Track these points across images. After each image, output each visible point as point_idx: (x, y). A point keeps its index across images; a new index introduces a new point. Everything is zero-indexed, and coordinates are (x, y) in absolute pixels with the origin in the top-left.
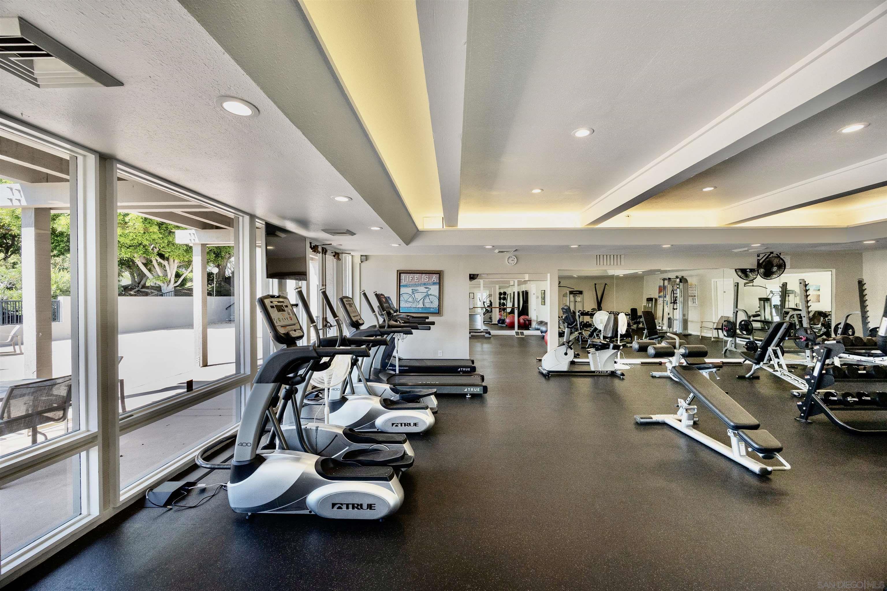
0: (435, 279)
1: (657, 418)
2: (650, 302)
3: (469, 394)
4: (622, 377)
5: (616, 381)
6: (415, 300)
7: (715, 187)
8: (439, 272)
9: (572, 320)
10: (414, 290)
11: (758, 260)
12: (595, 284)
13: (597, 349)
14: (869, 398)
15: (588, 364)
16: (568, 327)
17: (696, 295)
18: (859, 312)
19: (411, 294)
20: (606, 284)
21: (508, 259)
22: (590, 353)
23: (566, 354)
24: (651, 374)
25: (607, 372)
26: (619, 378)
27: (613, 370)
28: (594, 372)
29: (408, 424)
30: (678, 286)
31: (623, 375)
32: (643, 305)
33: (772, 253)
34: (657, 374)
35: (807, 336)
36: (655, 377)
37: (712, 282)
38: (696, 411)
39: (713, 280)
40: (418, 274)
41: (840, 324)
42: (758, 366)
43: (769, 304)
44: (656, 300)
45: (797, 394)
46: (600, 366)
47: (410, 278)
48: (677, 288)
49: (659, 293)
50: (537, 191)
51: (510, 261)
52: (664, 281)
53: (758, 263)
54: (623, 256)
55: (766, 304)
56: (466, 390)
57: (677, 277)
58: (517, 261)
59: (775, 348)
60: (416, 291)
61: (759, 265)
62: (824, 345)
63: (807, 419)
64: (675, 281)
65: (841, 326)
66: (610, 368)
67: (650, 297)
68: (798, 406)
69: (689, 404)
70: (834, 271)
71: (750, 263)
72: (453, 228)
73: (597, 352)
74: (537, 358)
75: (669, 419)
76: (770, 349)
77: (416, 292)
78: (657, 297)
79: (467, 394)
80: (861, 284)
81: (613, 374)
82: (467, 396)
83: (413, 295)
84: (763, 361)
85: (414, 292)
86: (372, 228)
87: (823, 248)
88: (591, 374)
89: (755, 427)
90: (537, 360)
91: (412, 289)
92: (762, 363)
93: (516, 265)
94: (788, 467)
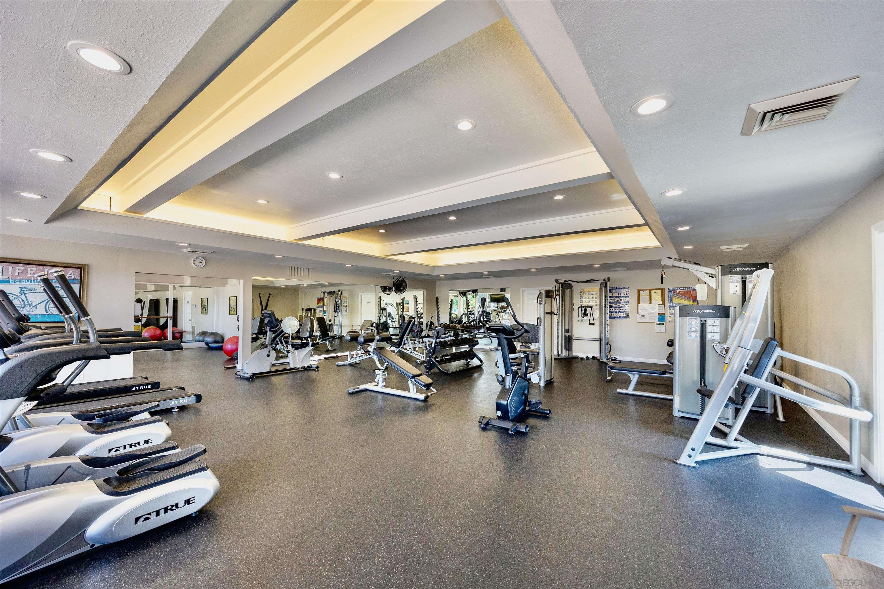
0: (72, 275)
1: (362, 387)
2: (309, 312)
3: (177, 407)
4: (317, 369)
5: (313, 373)
6: (26, 303)
7: (386, 231)
8: (80, 266)
9: (275, 324)
10: (26, 288)
11: (393, 281)
12: (260, 294)
13: (296, 349)
14: (450, 357)
15: (288, 363)
16: (270, 331)
17: (348, 305)
18: (436, 315)
19: (19, 295)
20: (270, 294)
21: (194, 260)
22: (290, 352)
23: (268, 356)
24: (337, 364)
25: (304, 367)
26: (315, 370)
27: (309, 365)
28: (293, 369)
29: (136, 444)
30: (340, 298)
31: (318, 367)
32: (299, 314)
33: (400, 277)
34: (341, 363)
35: (417, 329)
36: (340, 366)
37: (359, 295)
38: (387, 376)
39: (359, 294)
40: (35, 266)
41: (428, 322)
42: (398, 350)
43: (385, 312)
44: (315, 310)
45: (419, 362)
46: (298, 363)
47: (17, 271)
48: (339, 299)
49: (318, 304)
50: (262, 202)
51: (197, 262)
52: (324, 294)
53: (393, 283)
54: (310, 270)
55: (384, 312)
56: (173, 403)
57: (339, 291)
58: (205, 264)
59: (407, 337)
60: (30, 290)
61: (394, 284)
62: (436, 330)
63: (429, 373)
64: (338, 294)
65: (429, 323)
66: (306, 364)
67: (308, 308)
68: (425, 366)
69: (383, 372)
70: (425, 291)
71: (388, 283)
72: (137, 215)
73: (296, 351)
74: (226, 367)
75: (370, 386)
76: (405, 337)
77: (31, 292)
78: (315, 307)
79: (173, 408)
80: (437, 298)
81: (309, 369)
82: (173, 410)
83: (23, 297)
84: (401, 346)
85: (25, 292)
86: (21, 194)
87: (424, 277)
88: (292, 371)
89: (420, 375)
90: (225, 368)
91: (20, 288)
92: (400, 347)
93: (203, 268)
94: (435, 391)
